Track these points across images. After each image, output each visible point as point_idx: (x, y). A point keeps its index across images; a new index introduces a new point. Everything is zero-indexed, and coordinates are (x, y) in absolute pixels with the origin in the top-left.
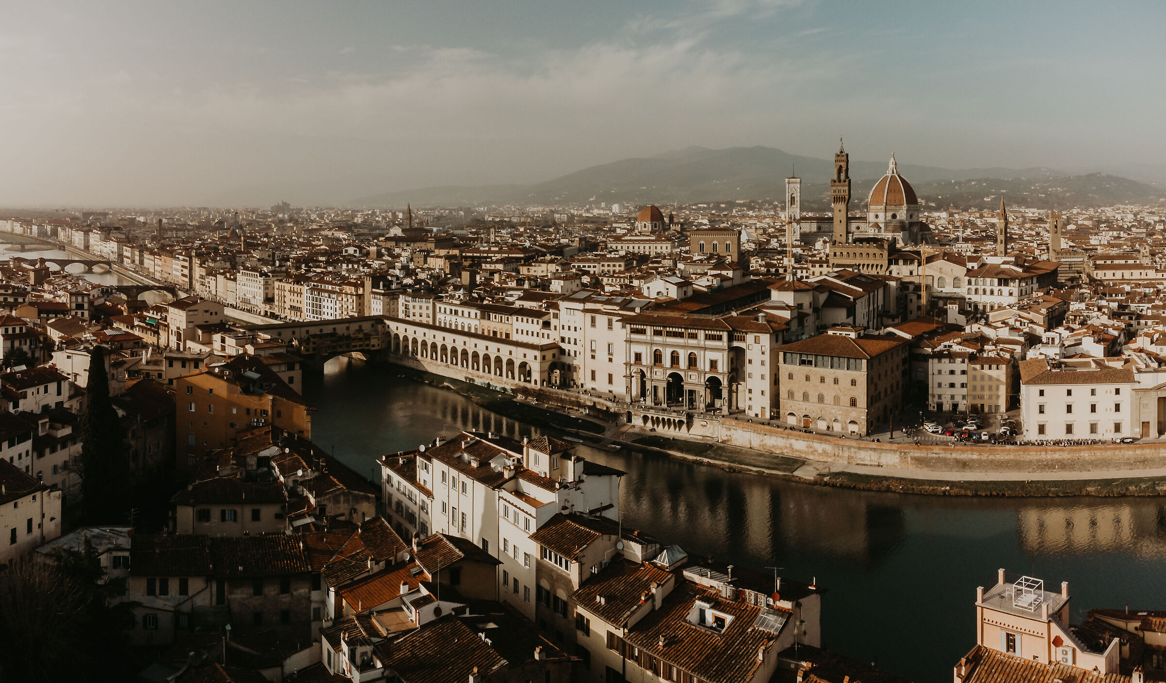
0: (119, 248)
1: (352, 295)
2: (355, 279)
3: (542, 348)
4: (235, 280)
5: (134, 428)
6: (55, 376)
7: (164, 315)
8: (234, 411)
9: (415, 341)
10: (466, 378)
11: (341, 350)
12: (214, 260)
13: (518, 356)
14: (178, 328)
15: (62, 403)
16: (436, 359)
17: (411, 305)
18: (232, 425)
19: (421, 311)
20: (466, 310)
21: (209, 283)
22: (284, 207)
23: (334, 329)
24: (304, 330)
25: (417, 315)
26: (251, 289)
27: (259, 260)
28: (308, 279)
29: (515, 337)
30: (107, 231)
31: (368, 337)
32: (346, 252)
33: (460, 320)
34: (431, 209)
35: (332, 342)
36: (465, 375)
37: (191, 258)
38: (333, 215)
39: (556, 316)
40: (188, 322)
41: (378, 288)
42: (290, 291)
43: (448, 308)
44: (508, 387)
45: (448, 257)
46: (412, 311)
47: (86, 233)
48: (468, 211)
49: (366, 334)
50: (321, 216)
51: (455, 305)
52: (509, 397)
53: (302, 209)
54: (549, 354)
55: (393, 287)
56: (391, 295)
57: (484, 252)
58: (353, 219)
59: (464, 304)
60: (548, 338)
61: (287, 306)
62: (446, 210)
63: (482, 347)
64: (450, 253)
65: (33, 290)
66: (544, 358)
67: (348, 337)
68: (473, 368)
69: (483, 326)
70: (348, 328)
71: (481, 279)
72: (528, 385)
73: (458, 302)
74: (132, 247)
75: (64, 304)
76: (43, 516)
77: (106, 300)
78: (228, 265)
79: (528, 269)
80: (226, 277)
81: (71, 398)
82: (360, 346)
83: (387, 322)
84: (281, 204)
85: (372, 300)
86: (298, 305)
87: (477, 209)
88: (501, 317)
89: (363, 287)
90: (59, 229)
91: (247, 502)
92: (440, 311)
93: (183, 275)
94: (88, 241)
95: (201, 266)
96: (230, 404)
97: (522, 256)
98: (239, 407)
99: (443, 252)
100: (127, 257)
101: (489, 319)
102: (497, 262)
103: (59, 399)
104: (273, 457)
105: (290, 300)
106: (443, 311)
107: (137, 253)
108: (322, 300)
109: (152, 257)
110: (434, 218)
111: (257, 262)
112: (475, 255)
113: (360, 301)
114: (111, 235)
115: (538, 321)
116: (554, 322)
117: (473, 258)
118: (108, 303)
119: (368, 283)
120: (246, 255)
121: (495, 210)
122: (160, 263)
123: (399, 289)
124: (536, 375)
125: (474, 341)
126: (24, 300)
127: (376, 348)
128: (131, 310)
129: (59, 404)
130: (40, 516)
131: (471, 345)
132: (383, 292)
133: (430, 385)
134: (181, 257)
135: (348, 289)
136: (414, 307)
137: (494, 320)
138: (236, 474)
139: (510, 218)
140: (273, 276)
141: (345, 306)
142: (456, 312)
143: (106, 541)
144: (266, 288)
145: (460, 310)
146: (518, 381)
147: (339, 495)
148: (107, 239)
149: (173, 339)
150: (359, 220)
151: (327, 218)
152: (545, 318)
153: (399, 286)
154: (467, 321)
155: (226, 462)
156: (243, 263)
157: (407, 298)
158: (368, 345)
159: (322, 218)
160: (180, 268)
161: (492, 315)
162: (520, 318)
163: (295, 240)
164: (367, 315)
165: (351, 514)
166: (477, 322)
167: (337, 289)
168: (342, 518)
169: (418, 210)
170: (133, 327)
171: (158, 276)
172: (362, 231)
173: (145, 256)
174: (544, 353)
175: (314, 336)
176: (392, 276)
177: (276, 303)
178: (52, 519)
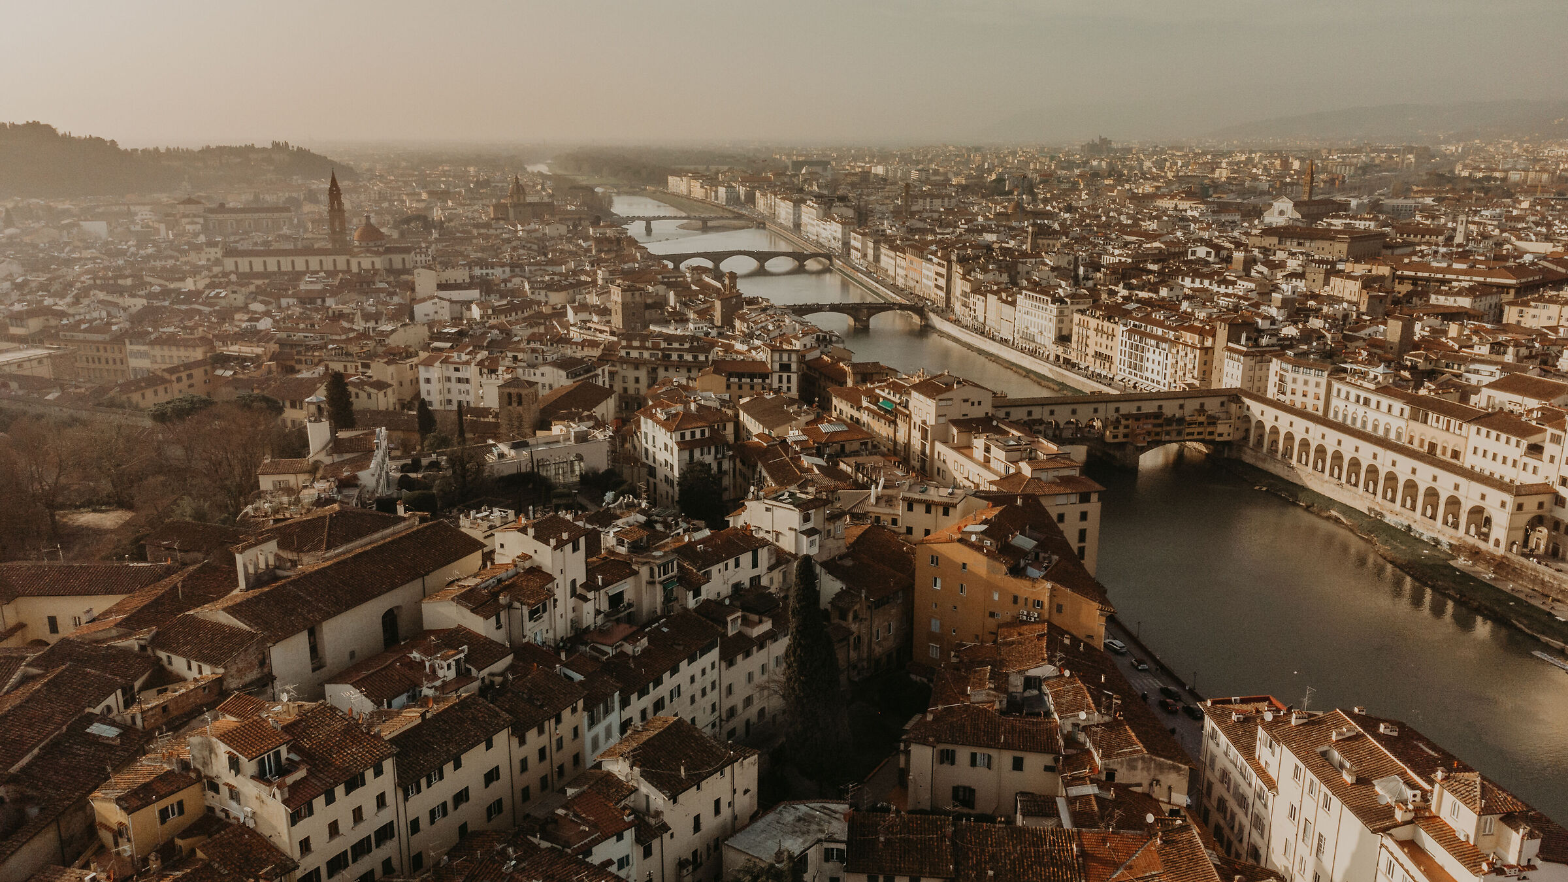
0: (844, 234)
1: (1193, 347)
2: (1201, 321)
3: (1519, 491)
4: (1013, 304)
5: (857, 607)
6: (747, 542)
7: (904, 398)
8: (996, 597)
9: (1289, 437)
10: (1370, 510)
11: (1168, 438)
12: (985, 270)
13: (1470, 494)
14: (924, 422)
15: (759, 577)
16: (1323, 471)
17: (1289, 377)
18: (992, 615)
19: (1305, 388)
20: (1385, 402)
21: (975, 304)
22: (1100, 147)
23: (1160, 407)
24: (1112, 406)
25: (1299, 393)
26: (1036, 320)
27: (1053, 269)
28: (1126, 314)
29: (1468, 460)
30: (827, 203)
31: (1213, 421)
32: (1194, 253)
33: (1372, 415)
34: (1355, 151)
35: (1155, 425)
36: (1368, 504)
37: (949, 262)
38: (1180, 164)
39: (1556, 440)
40: (939, 416)
41: (1238, 342)
42: (1096, 330)
43: (1354, 392)
44: (1444, 540)
45: (1368, 282)
46: (1290, 386)
47: (798, 203)
48: (1424, 154)
49: (1209, 417)
50: (1160, 165)
51: (1368, 390)
52: (1442, 556)
53: (1129, 150)
54: (1531, 504)
55: (1264, 341)
56: (1258, 355)
57: (1438, 270)
58: (1213, 170)
59: (1382, 390)
60: (1534, 472)
61: (1091, 351)
62: (1382, 151)
63: (1404, 467)
64: (1374, 272)
65: (720, 335)
66: (1520, 507)
67: (1181, 420)
68: (1384, 497)
69: (1412, 430)
70: (1181, 407)
71: (1423, 329)
72: (1482, 545)
73: (1372, 386)
74: (864, 235)
75: (763, 363)
76: (735, 791)
77: (822, 353)
78: (1005, 278)
79: (1521, 312)
80: (1000, 298)
81: (771, 569)
82: (1199, 433)
83: (1247, 401)
84: (1097, 141)
85: (1226, 360)
86: (1107, 352)
87: (1443, 147)
88: (1449, 422)
89: (1214, 336)
90: (758, 194)
91: (1007, 746)
92: (1338, 395)
93: (937, 286)
94: (800, 216)
95: (964, 278)
96: (990, 586)
97: (1513, 282)
98: (1002, 591)
99: (1360, 269)
100: (856, 249)
101: (1425, 422)
102: (1460, 293)
103: (756, 572)
104: (1048, 678)
105: (1096, 343)
106: (1343, 395)
107: (871, 245)
108: (1146, 350)
109: (892, 254)
110: (1357, 169)
111: (1050, 273)
112: (1420, 274)
113: (1206, 358)
114: (833, 210)
115: (1518, 442)
116: (1549, 448)
117: (1415, 280)
118: (825, 358)
119: (1222, 332)
120: (1033, 260)
121: (1478, 150)
122: (903, 263)
123: (1273, 345)
124: (1499, 531)
125: (1392, 455)
126: (707, 357)
127: (1225, 438)
128: (859, 378)
129: (755, 580)
130: (730, 794)
131: (1385, 460)
132: (1245, 349)
133: (1307, 509)
134: (935, 260)
135: (1189, 337)
136: (1294, 381)
137: (1435, 424)
138: (993, 702)
139: (1506, 171)
140: (1072, 303)
141: (1181, 363)
142: (1367, 402)
143: (814, 827)
144: (1060, 321)
145: (1374, 398)
146: (1463, 535)
147: (1136, 760)
148: (827, 216)
149: (916, 436)
150: (1222, 174)
151: (1170, 168)
152: (1535, 439)
153: (1274, 340)
154: (1383, 419)
155: (981, 685)
156: (1028, 273)
157: (1284, 365)
158: (1211, 433)
159: (1162, 169)
160: (933, 276)
161: (1432, 416)
162: (1484, 430)
163: (1113, 217)
164: (1214, 386)
165: (1151, 785)
166: (1402, 423)
167: (1171, 335)
168: (1138, 790)
169: (1329, 153)
170: (859, 408)
171: (900, 282)
172: (1226, 198)
173: (882, 250)
174: (1520, 500)
175: (1127, 417)
176: (1265, 318)
177: (1074, 345)
178: (746, 792)
